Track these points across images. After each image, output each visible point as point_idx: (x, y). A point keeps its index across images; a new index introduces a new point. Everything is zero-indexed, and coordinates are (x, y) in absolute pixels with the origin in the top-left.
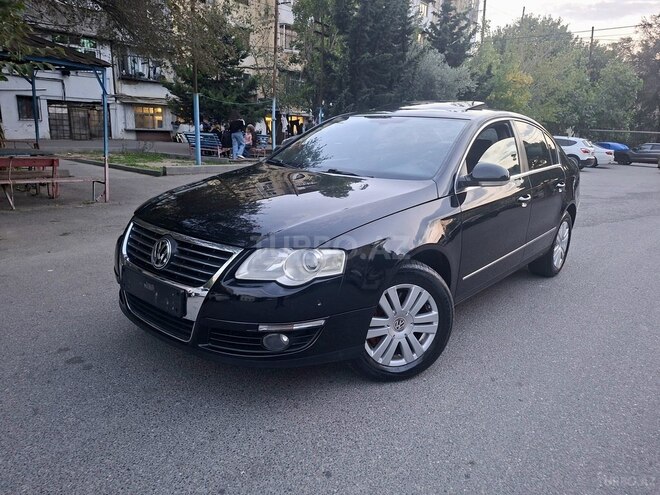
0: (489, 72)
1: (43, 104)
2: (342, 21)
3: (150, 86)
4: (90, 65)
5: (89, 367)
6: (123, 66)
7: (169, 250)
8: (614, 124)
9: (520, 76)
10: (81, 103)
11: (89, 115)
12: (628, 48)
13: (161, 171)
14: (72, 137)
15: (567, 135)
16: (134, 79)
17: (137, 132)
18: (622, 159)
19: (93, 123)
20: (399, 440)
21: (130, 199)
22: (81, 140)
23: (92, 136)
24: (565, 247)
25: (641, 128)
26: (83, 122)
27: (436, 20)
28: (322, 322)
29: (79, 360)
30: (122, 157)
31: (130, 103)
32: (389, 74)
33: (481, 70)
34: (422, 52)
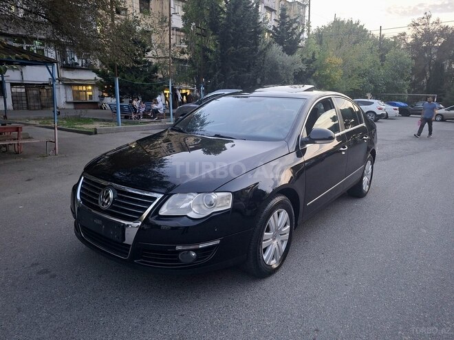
0: (313, 57)
1: (8, 86)
2: (214, 26)
3: (83, 72)
4: (44, 62)
5: (54, 276)
6: (64, 59)
7: (111, 195)
8: (397, 89)
9: (334, 59)
10: (34, 84)
11: (40, 92)
12: (404, 40)
13: (93, 131)
14: (28, 108)
15: (367, 98)
16: (72, 67)
17: (74, 103)
18: (404, 112)
19: (43, 98)
20: (268, 317)
21: (73, 152)
22: (35, 110)
23: (43, 107)
24: (370, 177)
25: (414, 92)
26: (37, 98)
27: (276, 24)
28: (218, 242)
29: (46, 271)
30: (65, 121)
31: (69, 84)
32: (247, 61)
33: (308, 56)
34: (268, 46)
